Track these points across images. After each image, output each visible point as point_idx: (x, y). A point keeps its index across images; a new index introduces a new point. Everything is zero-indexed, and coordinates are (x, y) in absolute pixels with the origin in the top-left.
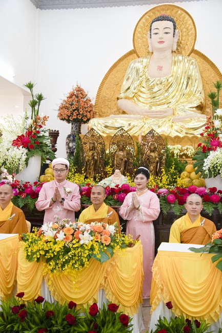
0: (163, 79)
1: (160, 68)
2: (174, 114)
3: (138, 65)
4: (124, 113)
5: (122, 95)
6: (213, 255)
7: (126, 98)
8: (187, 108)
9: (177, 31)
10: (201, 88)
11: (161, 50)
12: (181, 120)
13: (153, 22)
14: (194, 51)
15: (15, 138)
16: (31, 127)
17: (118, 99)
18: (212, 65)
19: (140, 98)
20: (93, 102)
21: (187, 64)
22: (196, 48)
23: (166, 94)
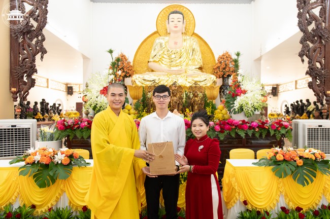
0: (178, 50)
1: (176, 43)
2: (186, 72)
3: (161, 41)
4: (153, 71)
5: (151, 60)
6: (272, 167)
7: (154, 61)
8: (193, 68)
9: (185, 20)
10: (200, 57)
11: (176, 32)
12: (191, 76)
13: (170, 14)
14: (194, 34)
15: (102, 88)
16: (112, 80)
17: (148, 62)
18: (206, 43)
19: (163, 62)
20: (132, 64)
21: (192, 42)
22: (195, 32)
23: (180, 60)
